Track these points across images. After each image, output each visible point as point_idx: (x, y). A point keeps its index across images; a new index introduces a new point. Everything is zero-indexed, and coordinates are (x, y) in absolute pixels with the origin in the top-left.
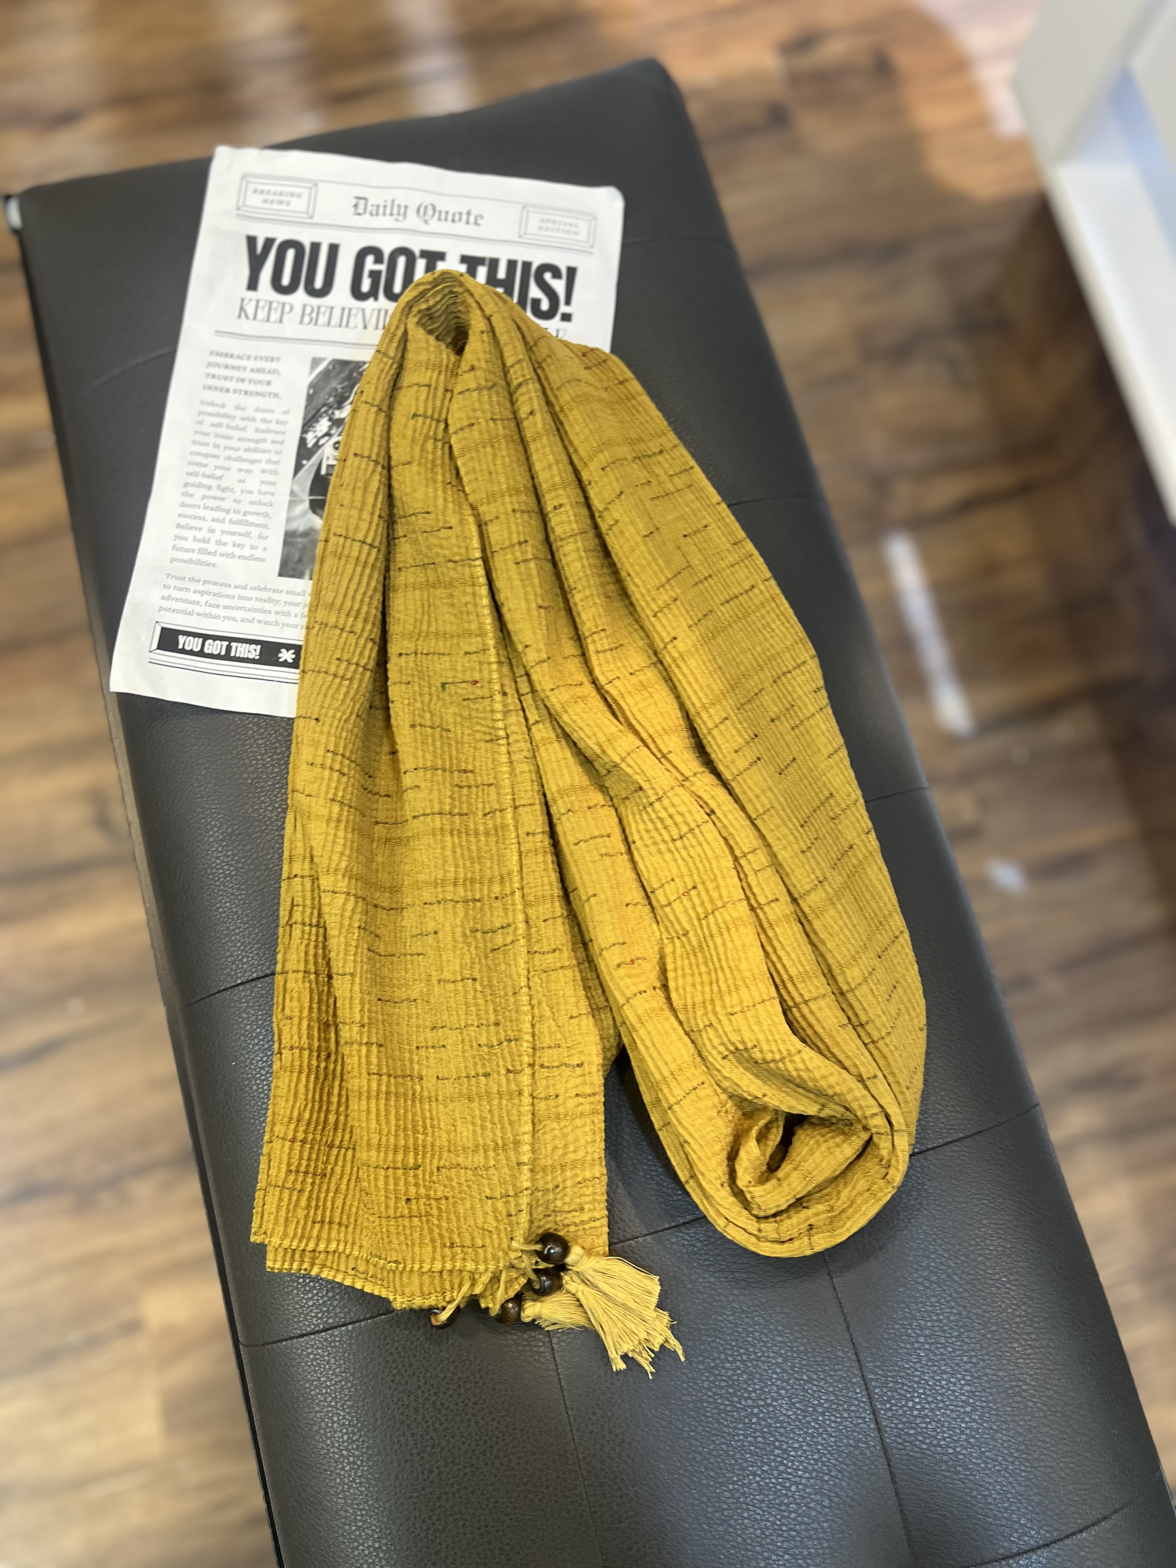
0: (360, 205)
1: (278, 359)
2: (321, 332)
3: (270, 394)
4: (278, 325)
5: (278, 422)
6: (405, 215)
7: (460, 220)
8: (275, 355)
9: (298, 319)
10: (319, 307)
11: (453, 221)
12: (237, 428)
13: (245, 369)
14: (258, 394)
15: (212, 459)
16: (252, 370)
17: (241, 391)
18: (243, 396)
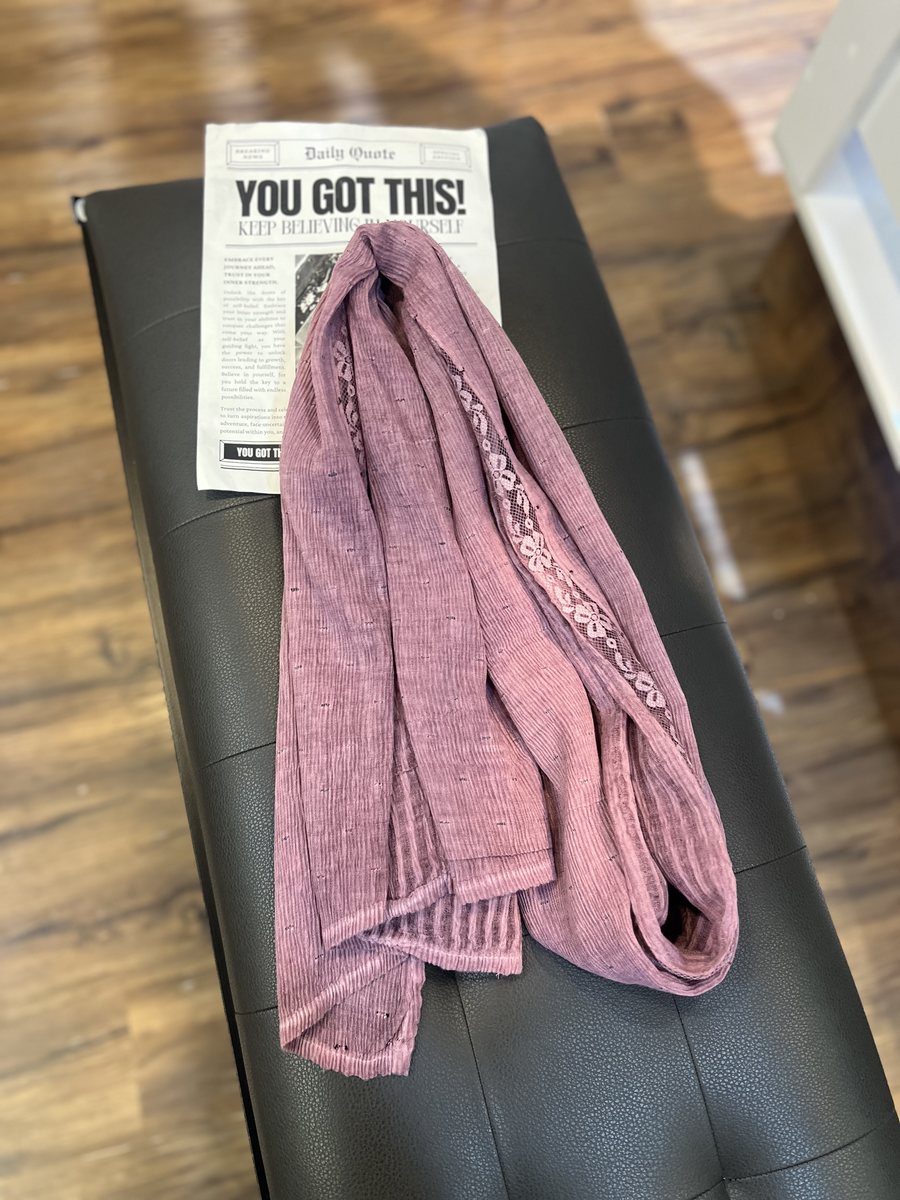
0: (310, 153)
1: (272, 259)
2: (297, 238)
3: (270, 282)
4: (268, 236)
5: (278, 299)
6: (342, 156)
7: (380, 156)
8: (270, 256)
9: (281, 232)
10: (294, 222)
11: (375, 157)
12: (252, 306)
13: (250, 267)
14: (262, 282)
15: (238, 328)
16: (255, 268)
17: (250, 282)
18: (251, 285)
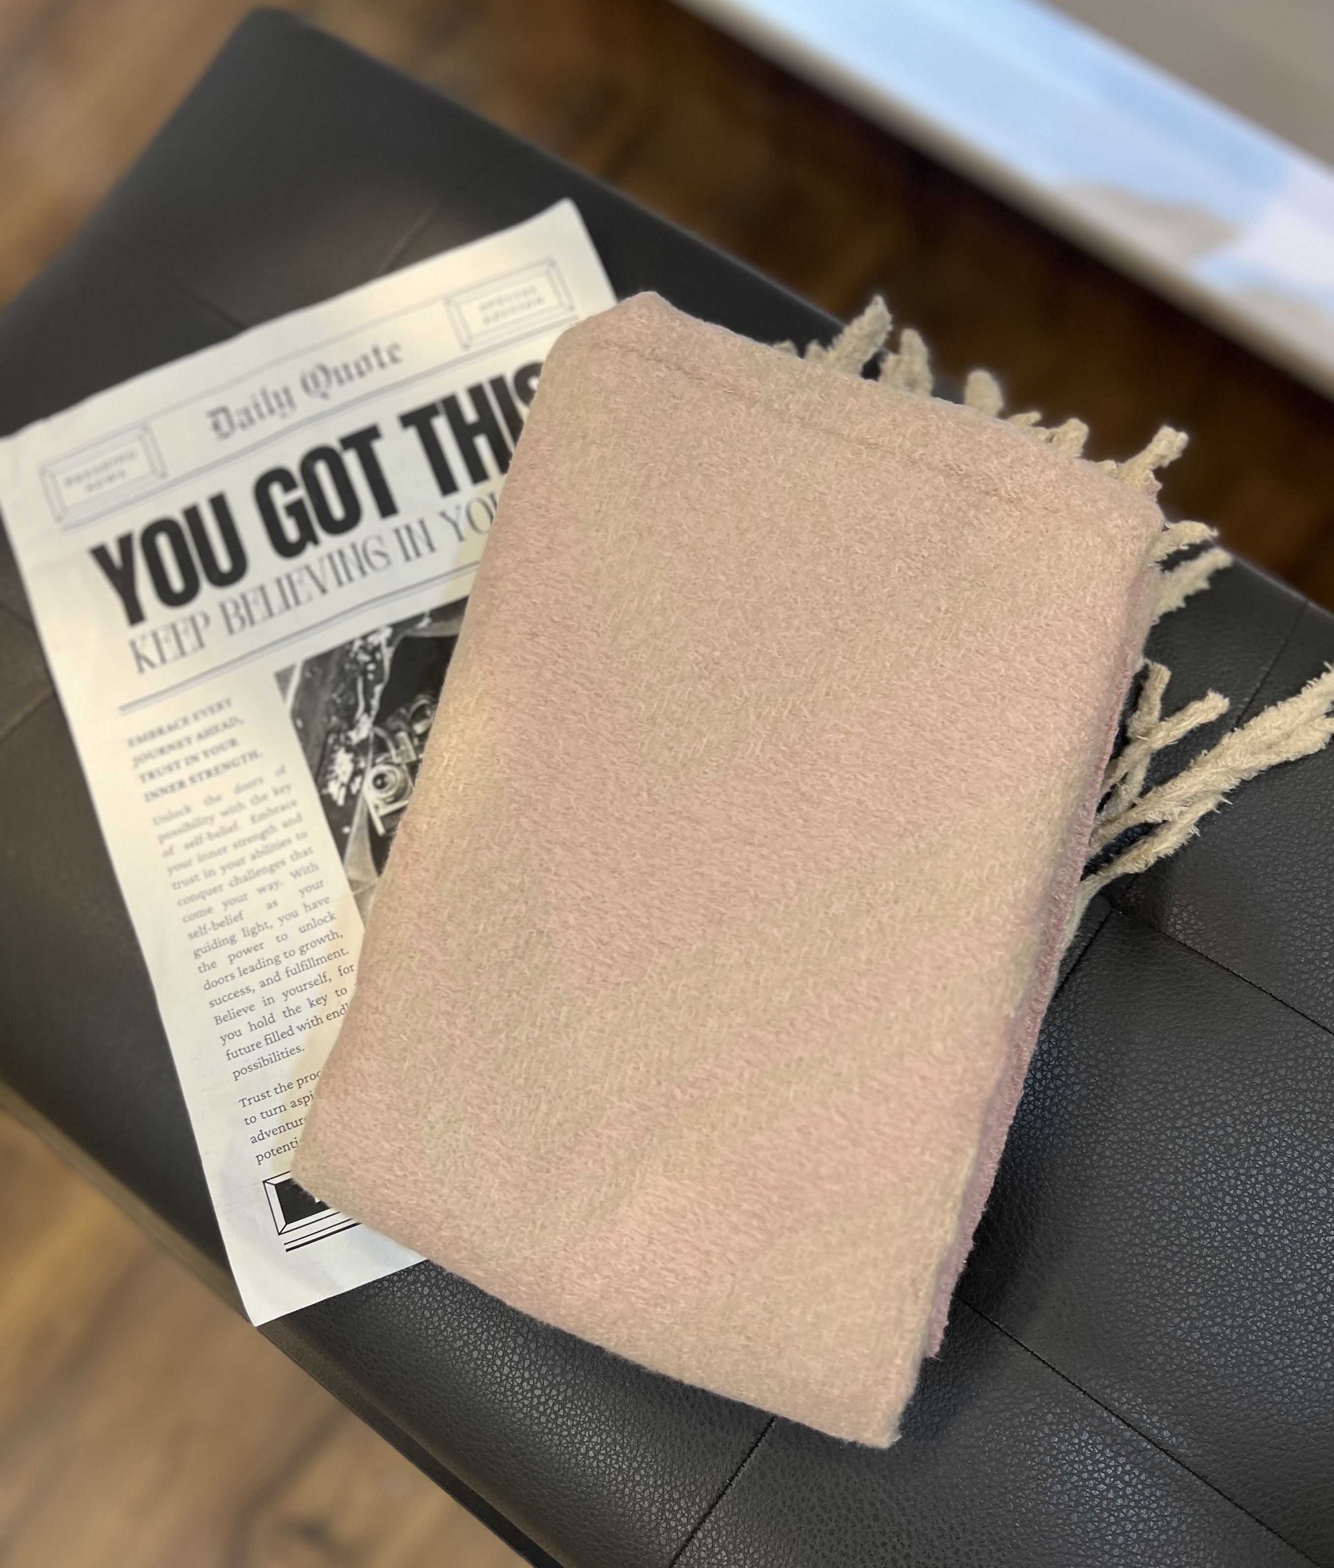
0: (221, 421)
1: (228, 701)
2: (266, 631)
3: (244, 757)
4: (201, 653)
5: (276, 793)
6: (291, 402)
7: (369, 366)
8: (220, 698)
9: (225, 630)
10: (244, 596)
11: (361, 373)
12: (225, 831)
13: (189, 740)
14: (226, 766)
15: (214, 895)
16: (200, 736)
17: (200, 775)
18: (207, 781)
